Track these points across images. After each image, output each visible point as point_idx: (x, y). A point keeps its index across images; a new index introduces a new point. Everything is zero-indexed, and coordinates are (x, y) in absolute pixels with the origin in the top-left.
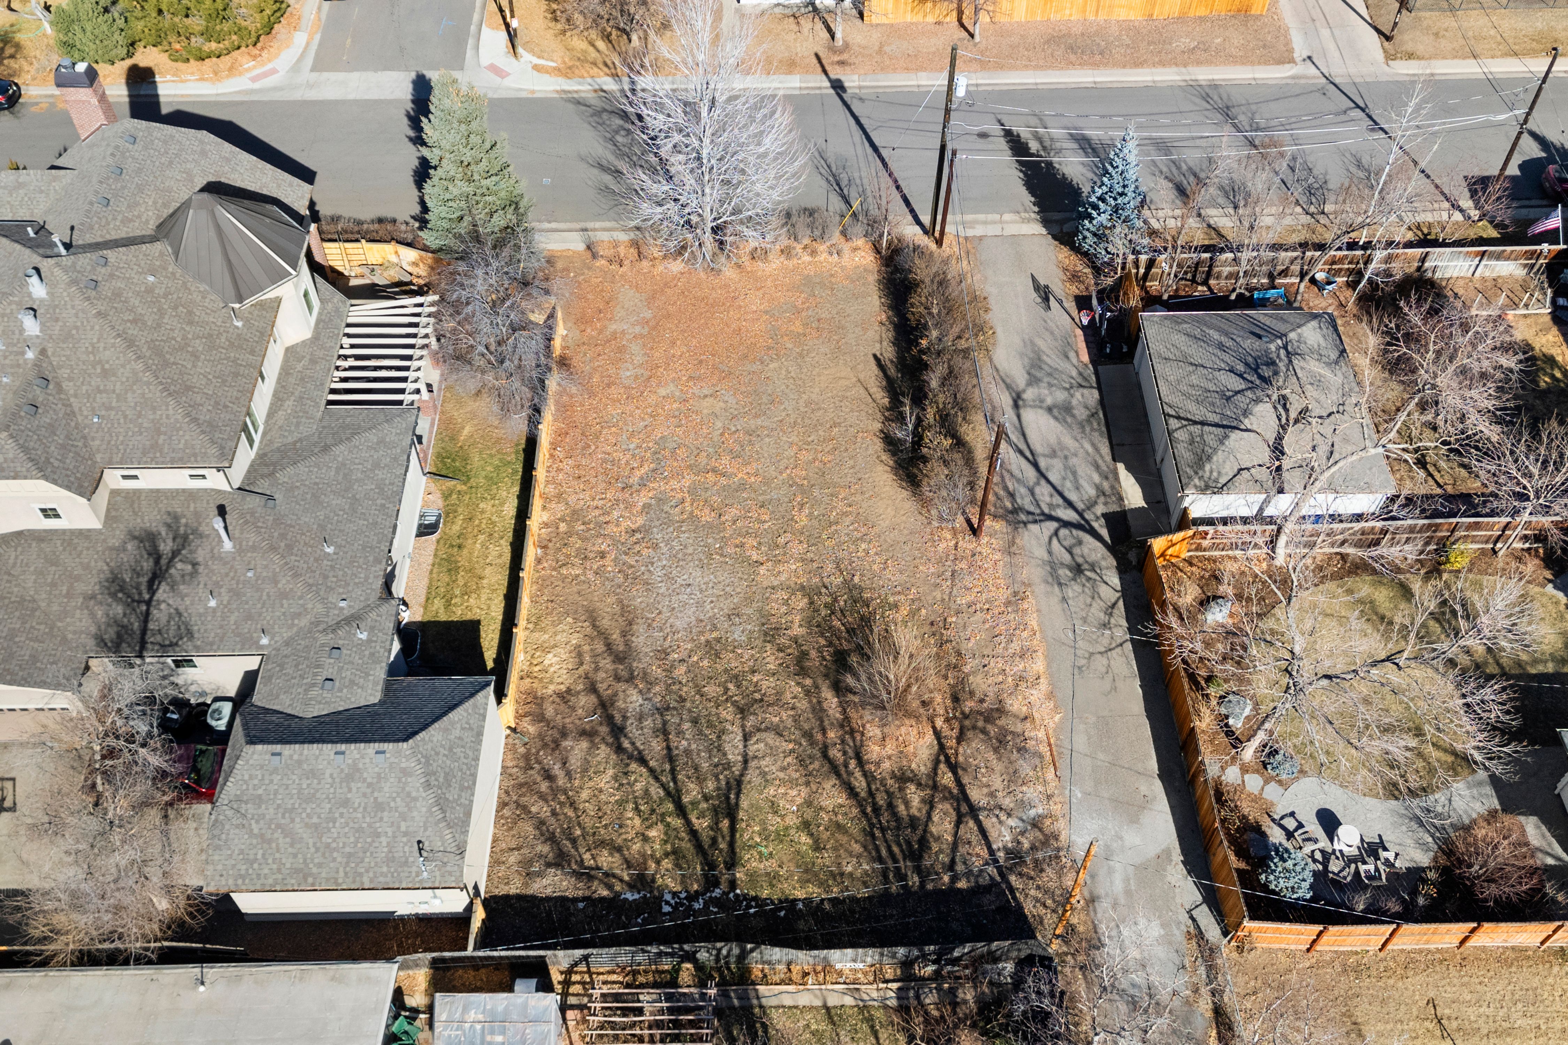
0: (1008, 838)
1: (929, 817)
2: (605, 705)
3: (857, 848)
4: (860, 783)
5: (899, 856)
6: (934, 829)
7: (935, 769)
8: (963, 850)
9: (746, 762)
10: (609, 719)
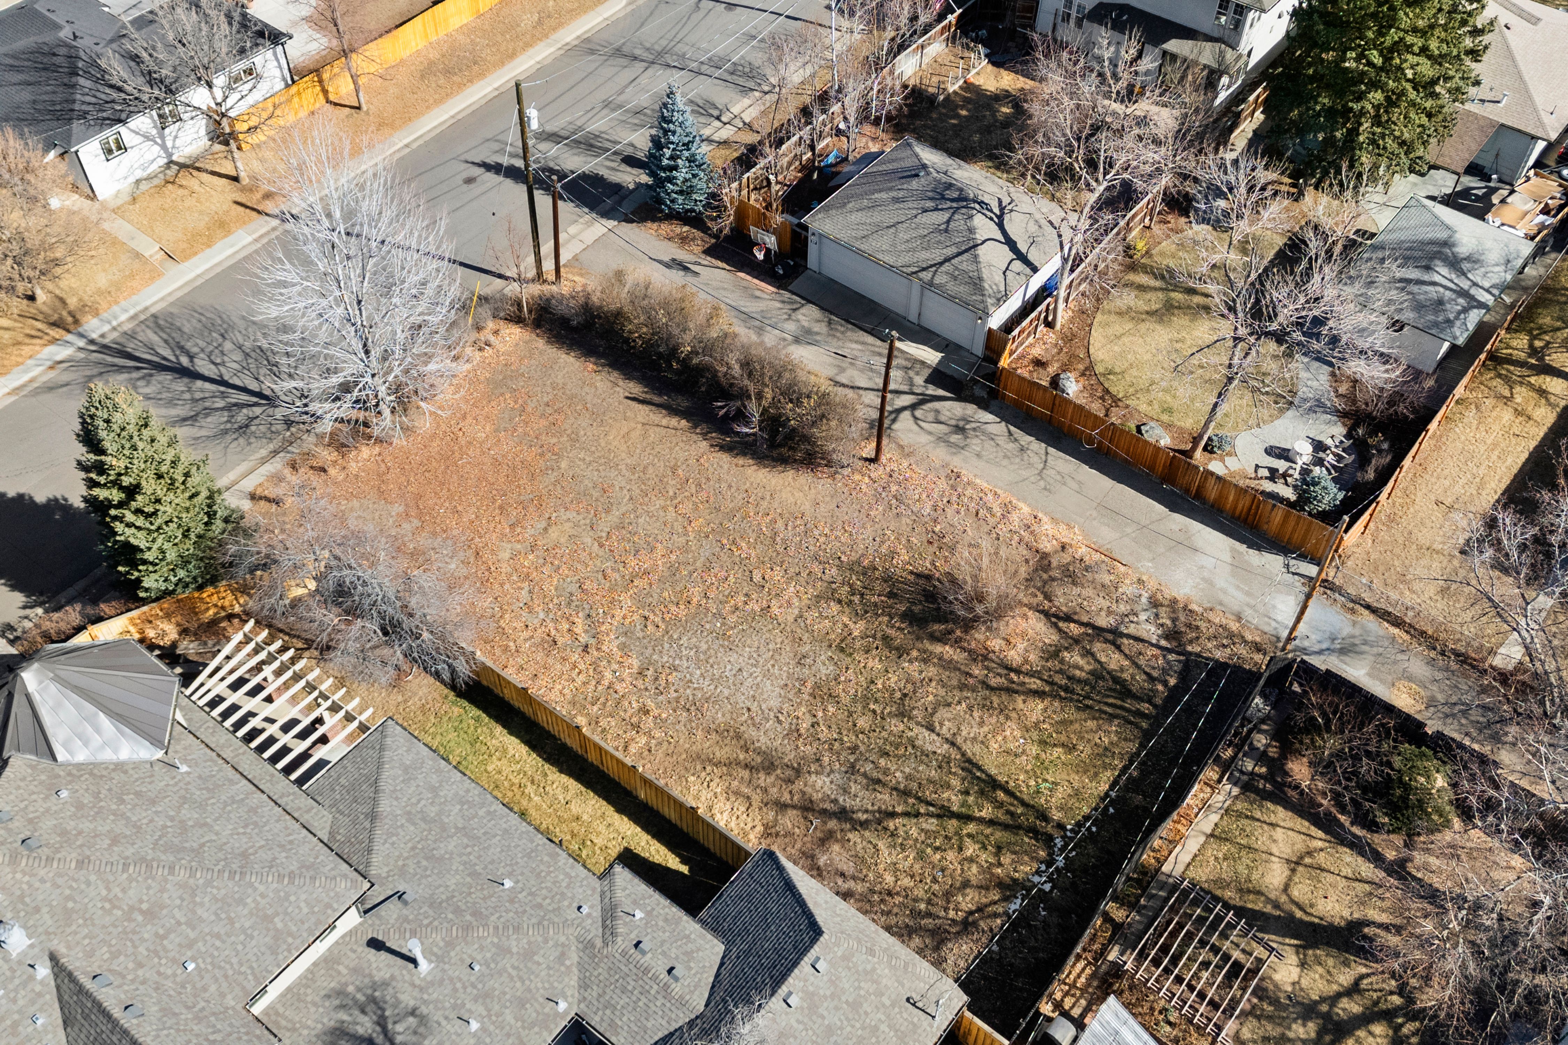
0: (1153, 629)
1: (1100, 662)
2: (807, 808)
3: (1091, 724)
4: (1035, 684)
5: (1119, 703)
6: (1113, 666)
7: (1060, 630)
8: (1142, 661)
9: (953, 744)
10: (824, 813)
